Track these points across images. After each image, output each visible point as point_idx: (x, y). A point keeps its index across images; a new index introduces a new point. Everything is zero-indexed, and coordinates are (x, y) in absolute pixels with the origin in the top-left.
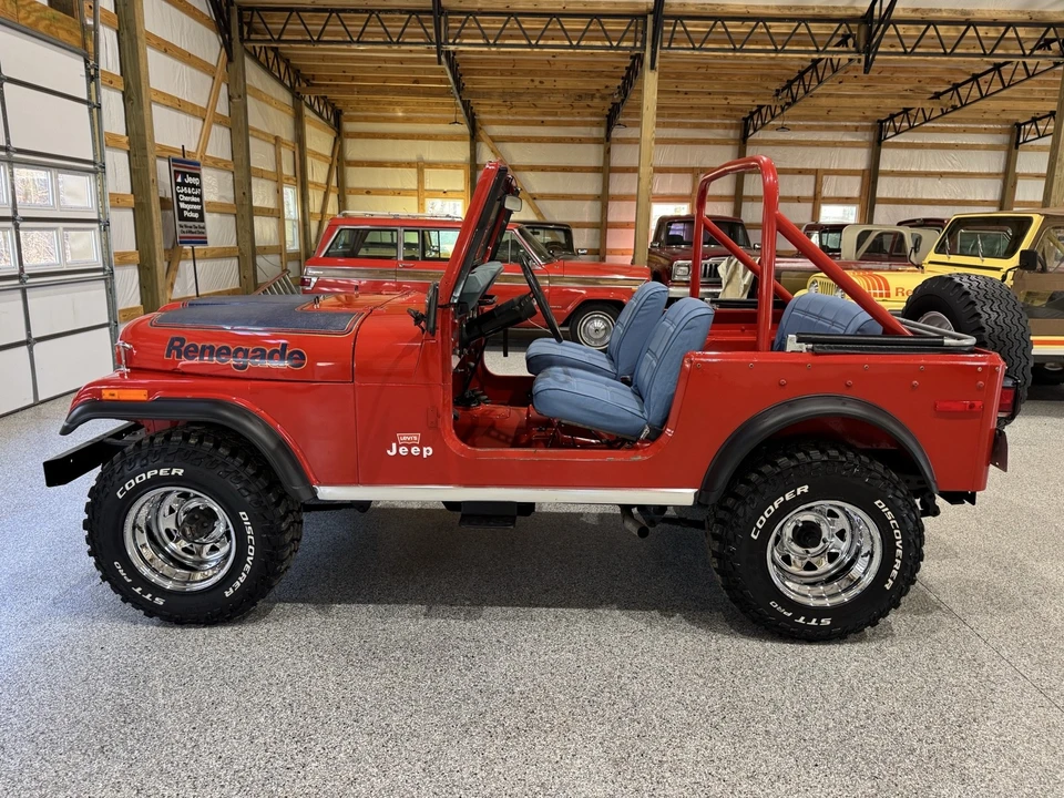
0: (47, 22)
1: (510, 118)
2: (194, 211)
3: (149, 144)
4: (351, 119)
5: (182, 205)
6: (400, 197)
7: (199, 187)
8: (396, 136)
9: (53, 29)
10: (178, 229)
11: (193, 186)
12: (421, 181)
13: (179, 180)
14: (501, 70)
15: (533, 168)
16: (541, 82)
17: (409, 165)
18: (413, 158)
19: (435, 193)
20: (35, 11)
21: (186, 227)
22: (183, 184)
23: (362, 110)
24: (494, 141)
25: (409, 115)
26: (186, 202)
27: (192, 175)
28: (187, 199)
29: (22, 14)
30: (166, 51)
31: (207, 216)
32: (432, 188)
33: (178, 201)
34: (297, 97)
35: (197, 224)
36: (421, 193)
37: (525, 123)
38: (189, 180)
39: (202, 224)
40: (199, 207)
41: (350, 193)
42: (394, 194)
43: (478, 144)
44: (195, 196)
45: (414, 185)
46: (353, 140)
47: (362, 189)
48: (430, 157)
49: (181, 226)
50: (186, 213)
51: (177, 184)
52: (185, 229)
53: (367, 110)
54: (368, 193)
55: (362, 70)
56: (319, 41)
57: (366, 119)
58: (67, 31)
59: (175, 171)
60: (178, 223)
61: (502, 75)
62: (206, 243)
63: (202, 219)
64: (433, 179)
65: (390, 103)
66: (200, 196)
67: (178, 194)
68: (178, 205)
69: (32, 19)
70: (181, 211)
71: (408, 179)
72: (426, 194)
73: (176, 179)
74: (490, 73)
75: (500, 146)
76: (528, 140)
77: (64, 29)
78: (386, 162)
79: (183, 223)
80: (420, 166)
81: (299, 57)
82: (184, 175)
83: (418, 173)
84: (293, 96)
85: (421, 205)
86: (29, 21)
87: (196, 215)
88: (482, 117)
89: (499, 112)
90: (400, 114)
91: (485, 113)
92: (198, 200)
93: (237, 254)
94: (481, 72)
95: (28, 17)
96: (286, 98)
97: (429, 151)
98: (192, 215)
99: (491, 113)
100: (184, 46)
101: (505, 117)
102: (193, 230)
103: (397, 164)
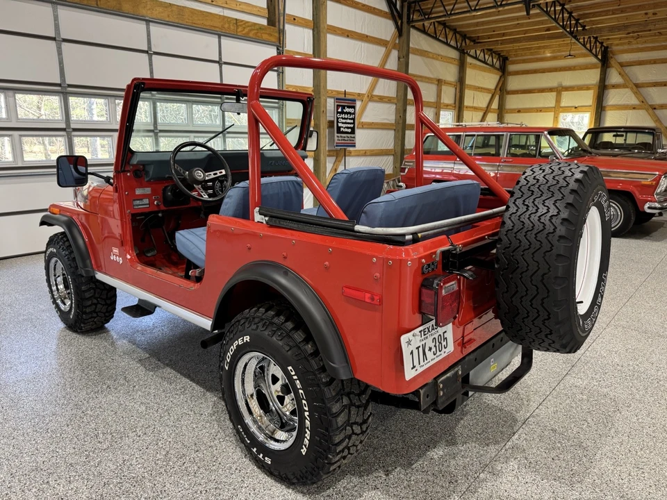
0: (256, 31)
1: (640, 46)
2: (348, 128)
3: (322, 90)
4: (514, 63)
5: (340, 125)
6: (541, 113)
7: (354, 114)
8: (543, 71)
9: (259, 34)
10: (336, 138)
11: (350, 113)
12: (558, 100)
13: (340, 110)
14: (612, 10)
15: (656, 84)
16: (654, 14)
17: (551, 90)
18: (555, 84)
19: (568, 109)
20: (248, 26)
21: (341, 137)
22: (342, 113)
23: (522, 55)
24: (622, 66)
25: (555, 54)
26: (343, 123)
27: (349, 107)
28: (344, 121)
29: (240, 29)
30: (348, 36)
31: (357, 131)
32: (566, 105)
33: (338, 122)
34: (463, 52)
35: (349, 135)
36: (558, 109)
37: (653, 49)
38: (347, 110)
39: (352, 135)
40: (352, 126)
41: (507, 112)
42: (537, 111)
43: (608, 70)
44: (350, 119)
45: (552, 104)
46: (514, 77)
47: (515, 109)
48: (566, 83)
49: (338, 137)
50: (342, 129)
51: (338, 113)
52: (340, 139)
53: (525, 55)
54: (519, 111)
55: (506, 28)
56: (451, 14)
57: (524, 61)
58: (268, 34)
59: (337, 105)
60: (336, 135)
61: (613, 14)
62: (355, 146)
63: (353, 132)
64: (568, 99)
65: (539, 48)
66: (354, 119)
67: (338, 118)
68: (337, 125)
69: (246, 30)
70: (339, 128)
71: (549, 100)
72: (561, 110)
73: (337, 110)
74: (603, 14)
75: (627, 69)
76: (655, 62)
77: (266, 33)
78: (535, 90)
79: (339, 135)
80: (559, 90)
81: (462, 26)
82: (343, 107)
83: (557, 96)
84: (460, 53)
85: (556, 119)
86: (244, 32)
87: (349, 130)
88: (615, 48)
89: (629, 43)
90: (549, 55)
91: (617, 45)
92: (352, 121)
93: (393, 153)
94: (594, 15)
95: (244, 30)
96: (454, 54)
97: (567, 79)
98: (346, 130)
99: (622, 44)
100: (365, 32)
101: (635, 46)
102: (346, 139)
103: (542, 90)
